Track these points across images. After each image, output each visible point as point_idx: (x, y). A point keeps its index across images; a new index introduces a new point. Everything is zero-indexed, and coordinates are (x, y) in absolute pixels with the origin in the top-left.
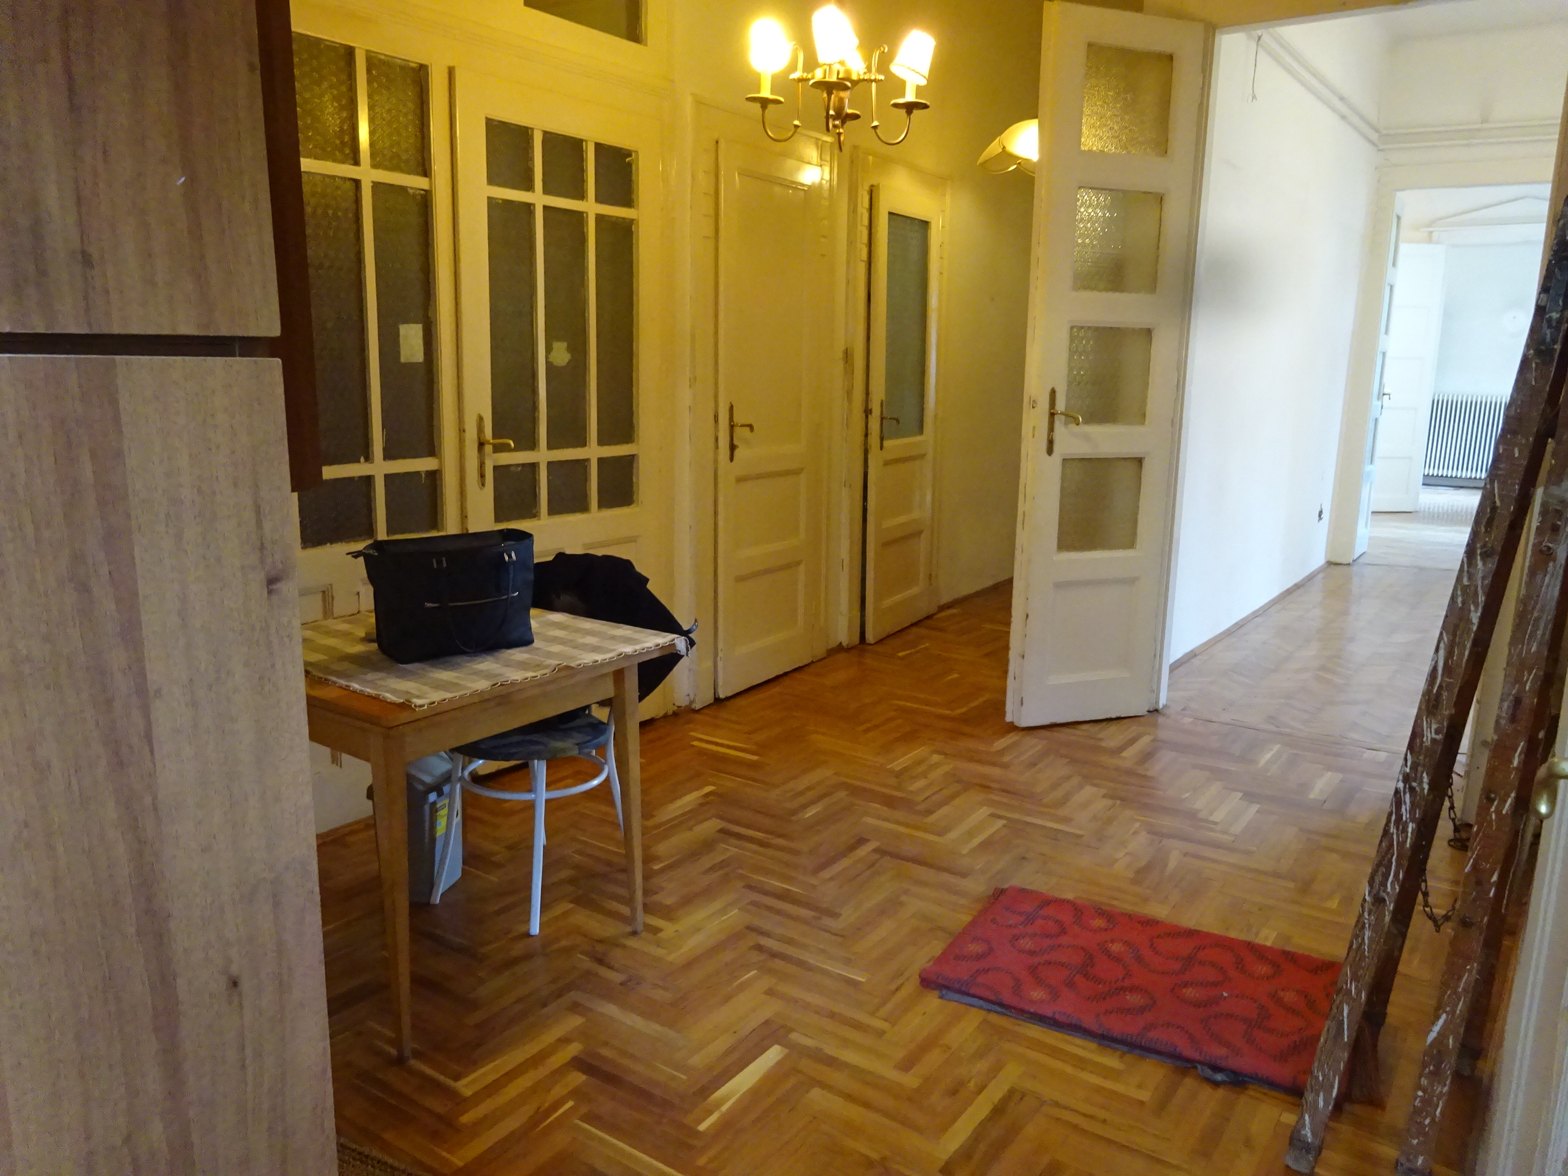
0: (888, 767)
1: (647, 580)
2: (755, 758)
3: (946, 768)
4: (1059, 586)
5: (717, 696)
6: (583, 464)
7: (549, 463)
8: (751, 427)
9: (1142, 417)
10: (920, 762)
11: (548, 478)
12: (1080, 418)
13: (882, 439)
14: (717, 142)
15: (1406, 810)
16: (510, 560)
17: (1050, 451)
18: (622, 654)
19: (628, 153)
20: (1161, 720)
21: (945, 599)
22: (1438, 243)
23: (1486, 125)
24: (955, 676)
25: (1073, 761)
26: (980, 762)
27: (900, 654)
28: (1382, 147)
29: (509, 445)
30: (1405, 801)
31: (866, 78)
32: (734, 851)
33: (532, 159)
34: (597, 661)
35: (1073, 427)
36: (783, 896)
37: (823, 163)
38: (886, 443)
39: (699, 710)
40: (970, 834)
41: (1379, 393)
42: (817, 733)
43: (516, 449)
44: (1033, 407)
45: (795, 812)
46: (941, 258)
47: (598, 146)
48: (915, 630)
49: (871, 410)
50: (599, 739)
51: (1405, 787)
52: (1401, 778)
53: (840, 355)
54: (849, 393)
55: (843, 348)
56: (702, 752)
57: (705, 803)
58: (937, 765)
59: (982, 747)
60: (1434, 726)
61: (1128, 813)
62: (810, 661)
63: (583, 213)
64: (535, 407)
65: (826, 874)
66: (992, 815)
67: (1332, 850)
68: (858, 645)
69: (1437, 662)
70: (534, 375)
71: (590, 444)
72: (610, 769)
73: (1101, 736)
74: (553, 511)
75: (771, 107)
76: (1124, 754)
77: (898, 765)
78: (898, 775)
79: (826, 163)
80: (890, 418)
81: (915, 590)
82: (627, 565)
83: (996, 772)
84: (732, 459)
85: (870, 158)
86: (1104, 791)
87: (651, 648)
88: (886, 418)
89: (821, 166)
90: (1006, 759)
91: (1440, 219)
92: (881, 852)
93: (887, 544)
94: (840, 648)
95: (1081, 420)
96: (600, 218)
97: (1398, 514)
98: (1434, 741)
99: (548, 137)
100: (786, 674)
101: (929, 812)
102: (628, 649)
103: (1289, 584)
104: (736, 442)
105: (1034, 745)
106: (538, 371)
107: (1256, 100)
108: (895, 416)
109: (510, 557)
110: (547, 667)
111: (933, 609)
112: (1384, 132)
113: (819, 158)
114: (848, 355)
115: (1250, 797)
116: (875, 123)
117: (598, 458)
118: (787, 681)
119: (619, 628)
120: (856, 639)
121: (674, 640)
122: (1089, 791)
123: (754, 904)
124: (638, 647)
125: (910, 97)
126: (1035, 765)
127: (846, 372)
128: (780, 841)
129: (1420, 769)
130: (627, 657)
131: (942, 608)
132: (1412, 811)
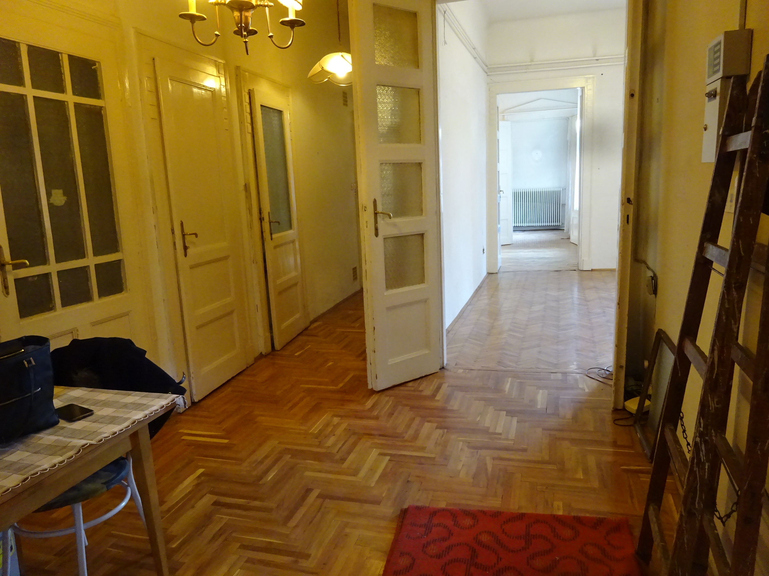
0: (310, 432)
1: (144, 352)
2: (226, 441)
3: (344, 426)
4: (389, 309)
5: (193, 401)
6: (85, 270)
7: (58, 272)
8: (196, 235)
9: (421, 211)
10: (327, 425)
11: (59, 282)
12: (391, 215)
13: (271, 234)
14: (154, 59)
15: (703, 455)
16: (30, 365)
17: (377, 235)
18: (135, 422)
19: (94, 63)
20: (447, 373)
21: (312, 317)
22: (507, 120)
23: (533, 63)
24: (330, 363)
25: (412, 408)
26: (361, 418)
27: (296, 354)
28: (489, 74)
29: (25, 263)
30: (701, 449)
31: (261, 4)
32: (226, 518)
33: (21, 64)
34: (116, 433)
35: (388, 220)
36: (268, 549)
37: (220, 75)
38: (274, 236)
39: (183, 412)
40: (372, 470)
41: (498, 191)
42: (262, 415)
43: (31, 266)
44: (365, 211)
45: (261, 478)
46: (291, 131)
47: (71, 57)
48: (300, 338)
49: (263, 218)
50: (122, 473)
51: (701, 441)
52: (698, 435)
53: (242, 188)
54: (250, 210)
55: (244, 184)
56: (190, 444)
57: (198, 485)
58: (338, 425)
59: (358, 408)
60: (716, 400)
61: (453, 437)
62: (246, 367)
63: (64, 102)
64: (43, 235)
65: (292, 523)
66: (381, 454)
67: (563, 439)
68: (271, 352)
69: (713, 358)
70: (40, 213)
71: (88, 255)
72: (132, 490)
73: (420, 389)
74: (64, 304)
75: (197, 23)
76: (437, 398)
77: (315, 429)
78: (317, 436)
79: (222, 75)
80: (275, 222)
81: (297, 316)
82: (128, 343)
83: (371, 423)
84: (186, 255)
85: (247, 73)
86: (435, 425)
87: (158, 410)
88: (272, 222)
89: (219, 77)
90: (375, 413)
91: (508, 109)
92: (322, 496)
93: (280, 293)
94: (261, 356)
95: (392, 215)
96: (77, 106)
97: (508, 246)
98: (716, 409)
99: (33, 50)
100: (233, 378)
101: (343, 460)
102: (139, 415)
103: (476, 287)
104: (187, 245)
105: (387, 402)
106: (42, 211)
107: (447, 44)
108: (277, 221)
109: (29, 362)
110: (73, 447)
111: (308, 323)
112: (489, 67)
113: (218, 72)
114: (247, 187)
115: (510, 413)
116: (271, 34)
117: (95, 265)
118: (234, 383)
119: (129, 395)
120: (270, 349)
121: (174, 400)
122: (427, 426)
123: (249, 561)
124: (147, 412)
125: (292, 16)
126: (393, 414)
127: (247, 197)
128: (257, 503)
129: (709, 428)
130: (140, 422)
131: (312, 322)
132: (707, 455)
